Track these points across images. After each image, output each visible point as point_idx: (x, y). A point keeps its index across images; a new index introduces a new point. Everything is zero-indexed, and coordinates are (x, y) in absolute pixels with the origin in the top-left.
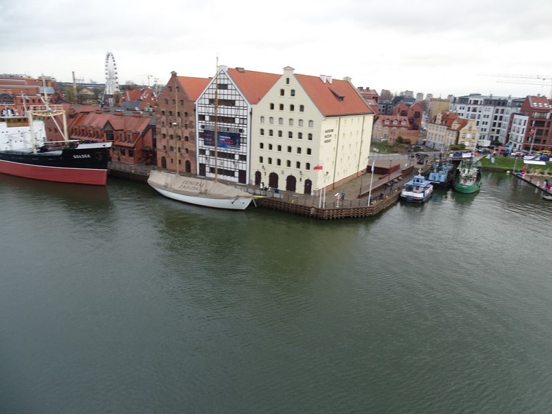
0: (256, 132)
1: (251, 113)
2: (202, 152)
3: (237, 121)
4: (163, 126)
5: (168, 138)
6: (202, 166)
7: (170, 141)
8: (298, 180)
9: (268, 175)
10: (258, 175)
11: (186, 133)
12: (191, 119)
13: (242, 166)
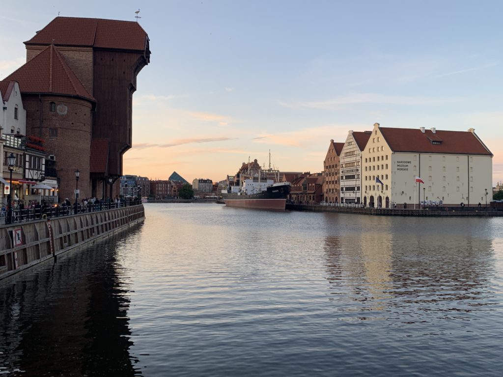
0: (364, 169)
1: (361, 157)
2: (342, 189)
3: (355, 164)
4: (327, 176)
5: (329, 183)
6: (342, 199)
7: (330, 185)
8: (382, 198)
9: (369, 198)
10: (365, 198)
11: (336, 179)
12: (338, 168)
13: (358, 195)
